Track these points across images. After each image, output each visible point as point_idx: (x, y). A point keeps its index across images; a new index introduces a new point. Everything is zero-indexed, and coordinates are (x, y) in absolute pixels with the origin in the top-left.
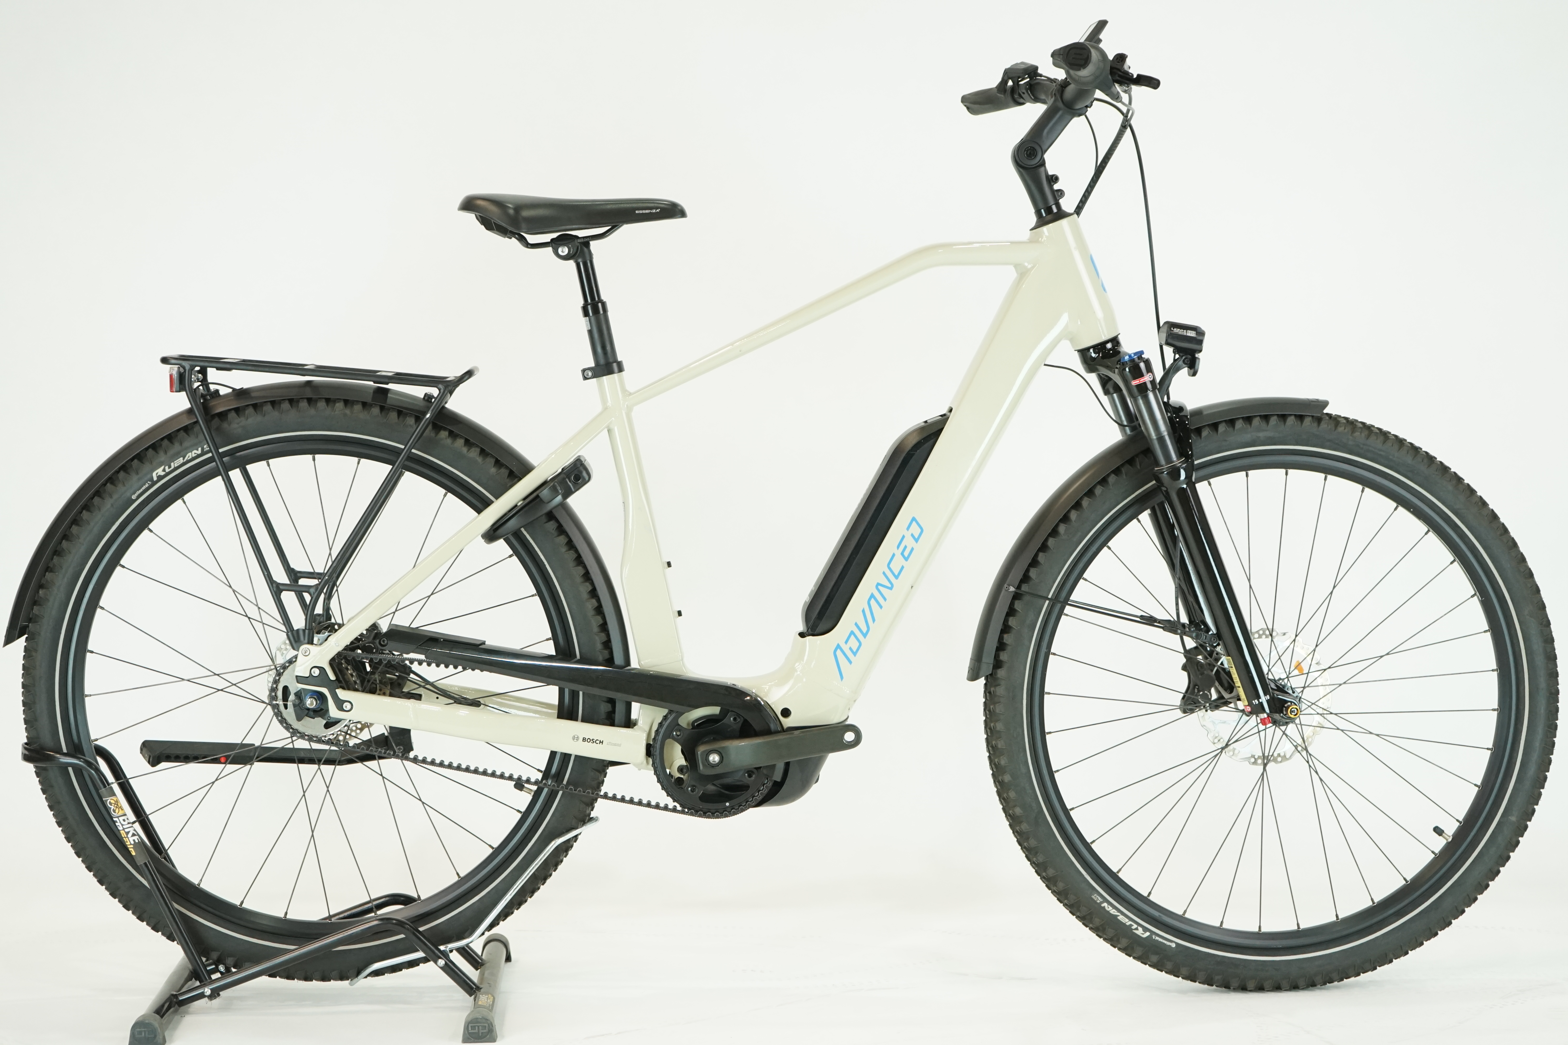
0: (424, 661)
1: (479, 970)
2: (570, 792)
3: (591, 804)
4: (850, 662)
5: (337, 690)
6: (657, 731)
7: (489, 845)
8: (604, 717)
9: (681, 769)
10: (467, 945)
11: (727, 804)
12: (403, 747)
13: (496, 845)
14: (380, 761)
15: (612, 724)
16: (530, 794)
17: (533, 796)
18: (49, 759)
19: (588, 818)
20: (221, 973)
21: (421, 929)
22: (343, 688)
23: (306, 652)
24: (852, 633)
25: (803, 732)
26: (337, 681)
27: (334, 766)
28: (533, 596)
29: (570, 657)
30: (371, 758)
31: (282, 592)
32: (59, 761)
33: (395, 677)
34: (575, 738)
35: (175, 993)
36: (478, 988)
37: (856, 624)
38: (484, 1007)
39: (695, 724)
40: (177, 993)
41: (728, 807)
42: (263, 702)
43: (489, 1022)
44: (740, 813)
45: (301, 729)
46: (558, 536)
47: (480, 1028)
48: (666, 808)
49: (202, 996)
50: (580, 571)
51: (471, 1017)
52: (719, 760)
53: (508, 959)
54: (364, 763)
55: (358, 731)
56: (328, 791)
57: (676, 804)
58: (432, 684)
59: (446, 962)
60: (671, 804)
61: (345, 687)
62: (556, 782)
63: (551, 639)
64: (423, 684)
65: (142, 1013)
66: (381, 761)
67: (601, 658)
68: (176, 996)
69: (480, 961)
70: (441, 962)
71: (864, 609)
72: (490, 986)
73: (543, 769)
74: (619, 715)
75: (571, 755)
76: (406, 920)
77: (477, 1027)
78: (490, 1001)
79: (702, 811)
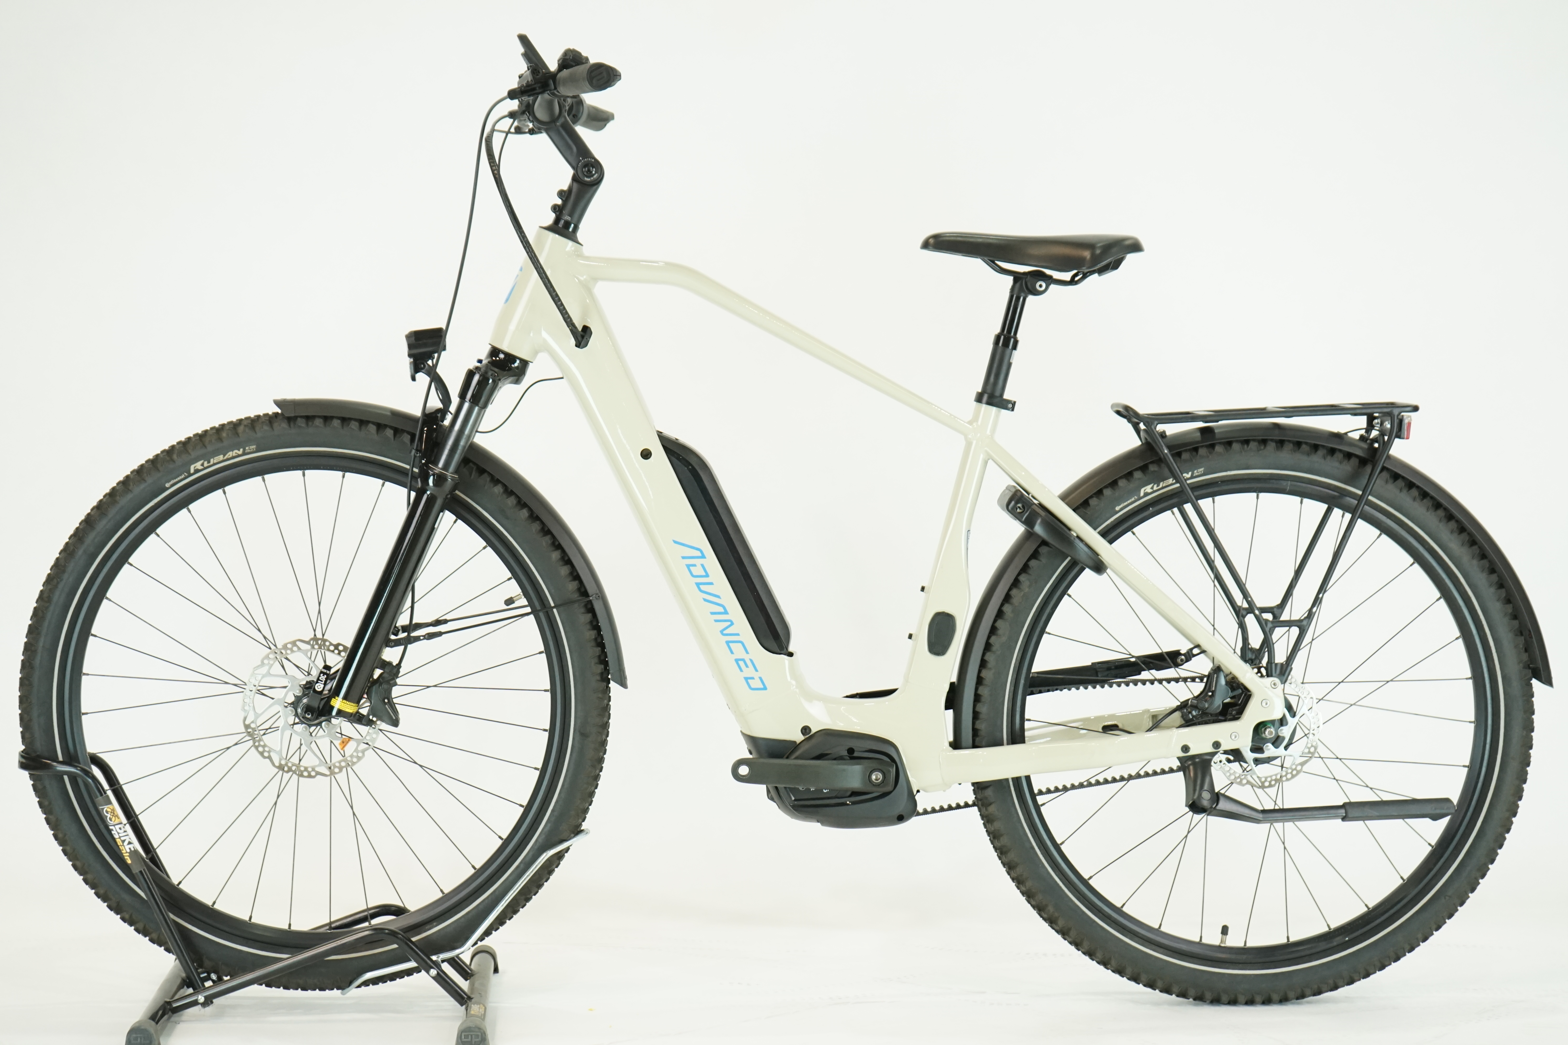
1: (468, 981)
10: (457, 956)
18: (47, 767)
20: (213, 981)
21: (414, 939)
32: (56, 769)
35: (168, 1000)
36: (470, 998)
38: (477, 1016)
40: (171, 1000)
43: (482, 1031)
47: (473, 1036)
49: (195, 1003)
51: (465, 1026)
53: (496, 970)
59: (438, 972)
65: (137, 1020)
68: (169, 1003)
69: (470, 972)
70: (433, 972)
72: (481, 996)
76: (400, 930)
77: (470, 1036)
78: (482, 1011)
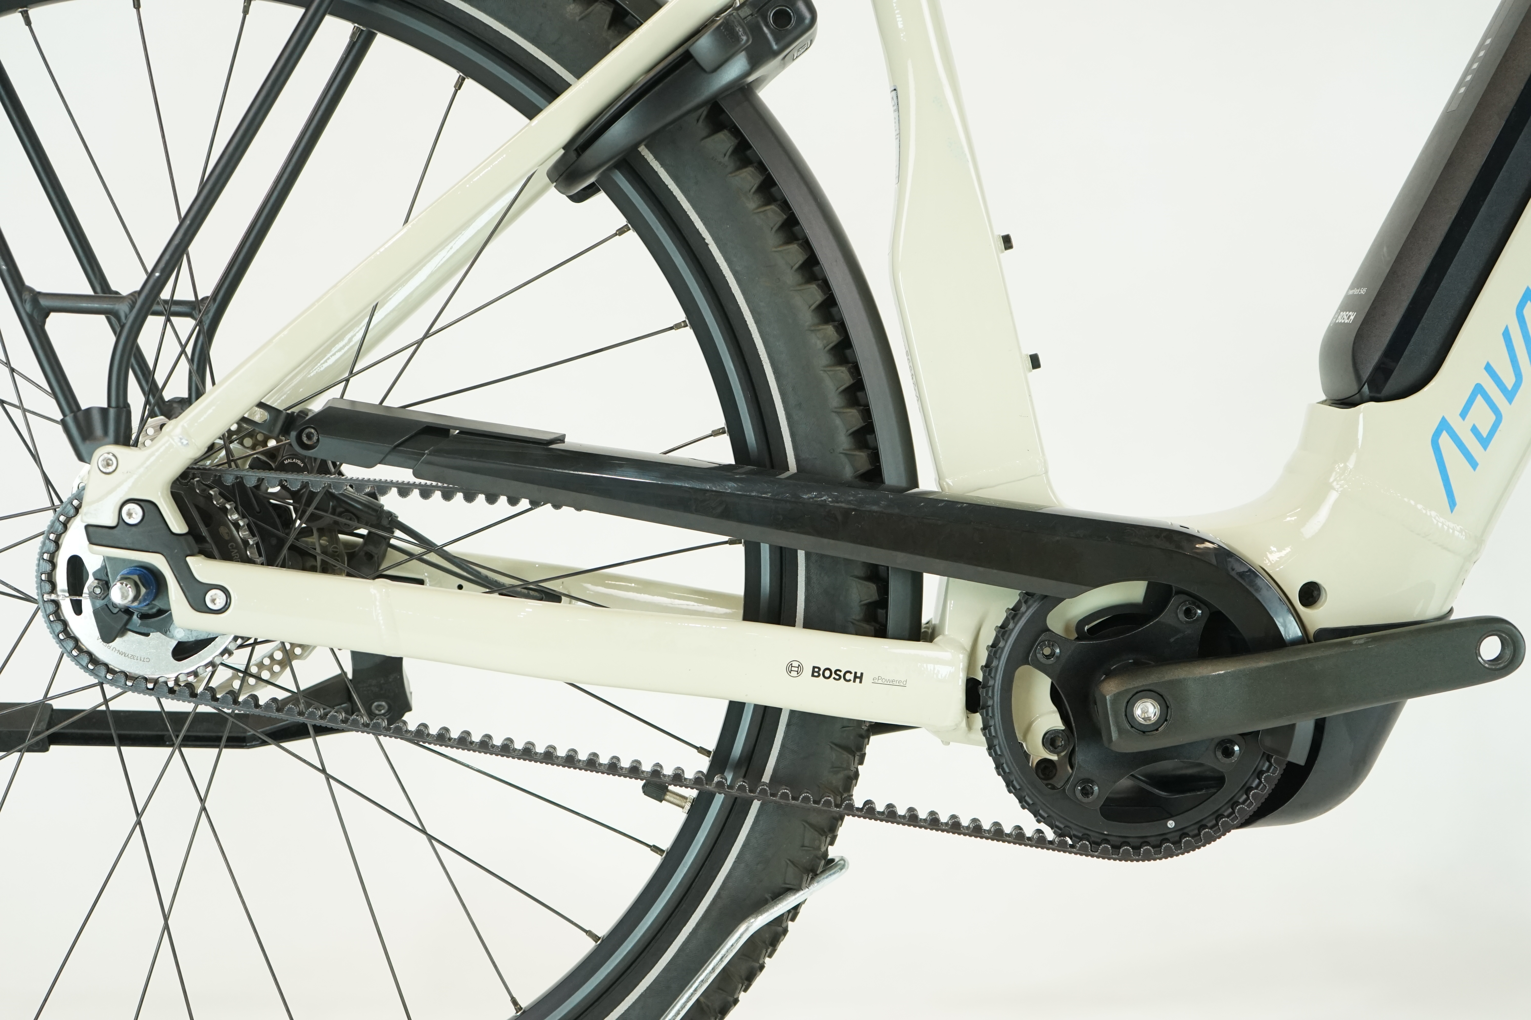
0: (415, 486)
2: (783, 802)
3: (830, 831)
4: (1474, 464)
5: (189, 559)
6: (994, 647)
7: (586, 932)
8: (858, 618)
9: (1050, 740)
11: (1171, 824)
12: (387, 703)
13: (603, 930)
14: (318, 739)
15: (881, 632)
16: (683, 807)
17: (690, 812)
19: (823, 862)
22: (210, 556)
23: (108, 465)
24: (1478, 390)
25: (1374, 639)
26: (190, 538)
27: (217, 750)
28: (677, 326)
29: (773, 467)
30: (298, 732)
31: (47, 315)
33: (361, 540)
34: (794, 669)
37: (1488, 368)
39: (1086, 628)
41: (1173, 831)
42: (28, 598)
44: (1204, 845)
45: (117, 663)
46: (739, 168)
48: (1018, 837)
50: (795, 254)
52: (1158, 714)
54: (283, 744)
55: (277, 668)
56: (204, 809)
57: (1043, 827)
58: (440, 551)
60: (1030, 824)
61: (216, 553)
62: (744, 777)
63: (724, 432)
64: (417, 550)
66: (321, 739)
67: (848, 472)
71: (1507, 327)
73: (711, 746)
74: (895, 613)
75: (780, 710)
79: (1107, 841)
